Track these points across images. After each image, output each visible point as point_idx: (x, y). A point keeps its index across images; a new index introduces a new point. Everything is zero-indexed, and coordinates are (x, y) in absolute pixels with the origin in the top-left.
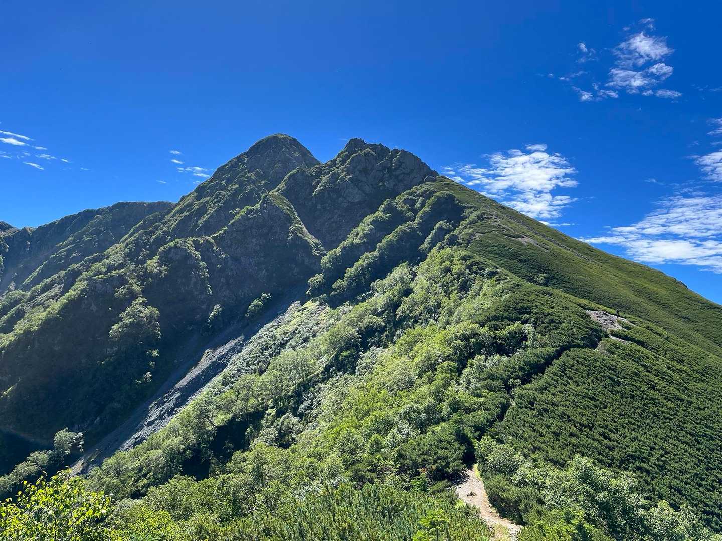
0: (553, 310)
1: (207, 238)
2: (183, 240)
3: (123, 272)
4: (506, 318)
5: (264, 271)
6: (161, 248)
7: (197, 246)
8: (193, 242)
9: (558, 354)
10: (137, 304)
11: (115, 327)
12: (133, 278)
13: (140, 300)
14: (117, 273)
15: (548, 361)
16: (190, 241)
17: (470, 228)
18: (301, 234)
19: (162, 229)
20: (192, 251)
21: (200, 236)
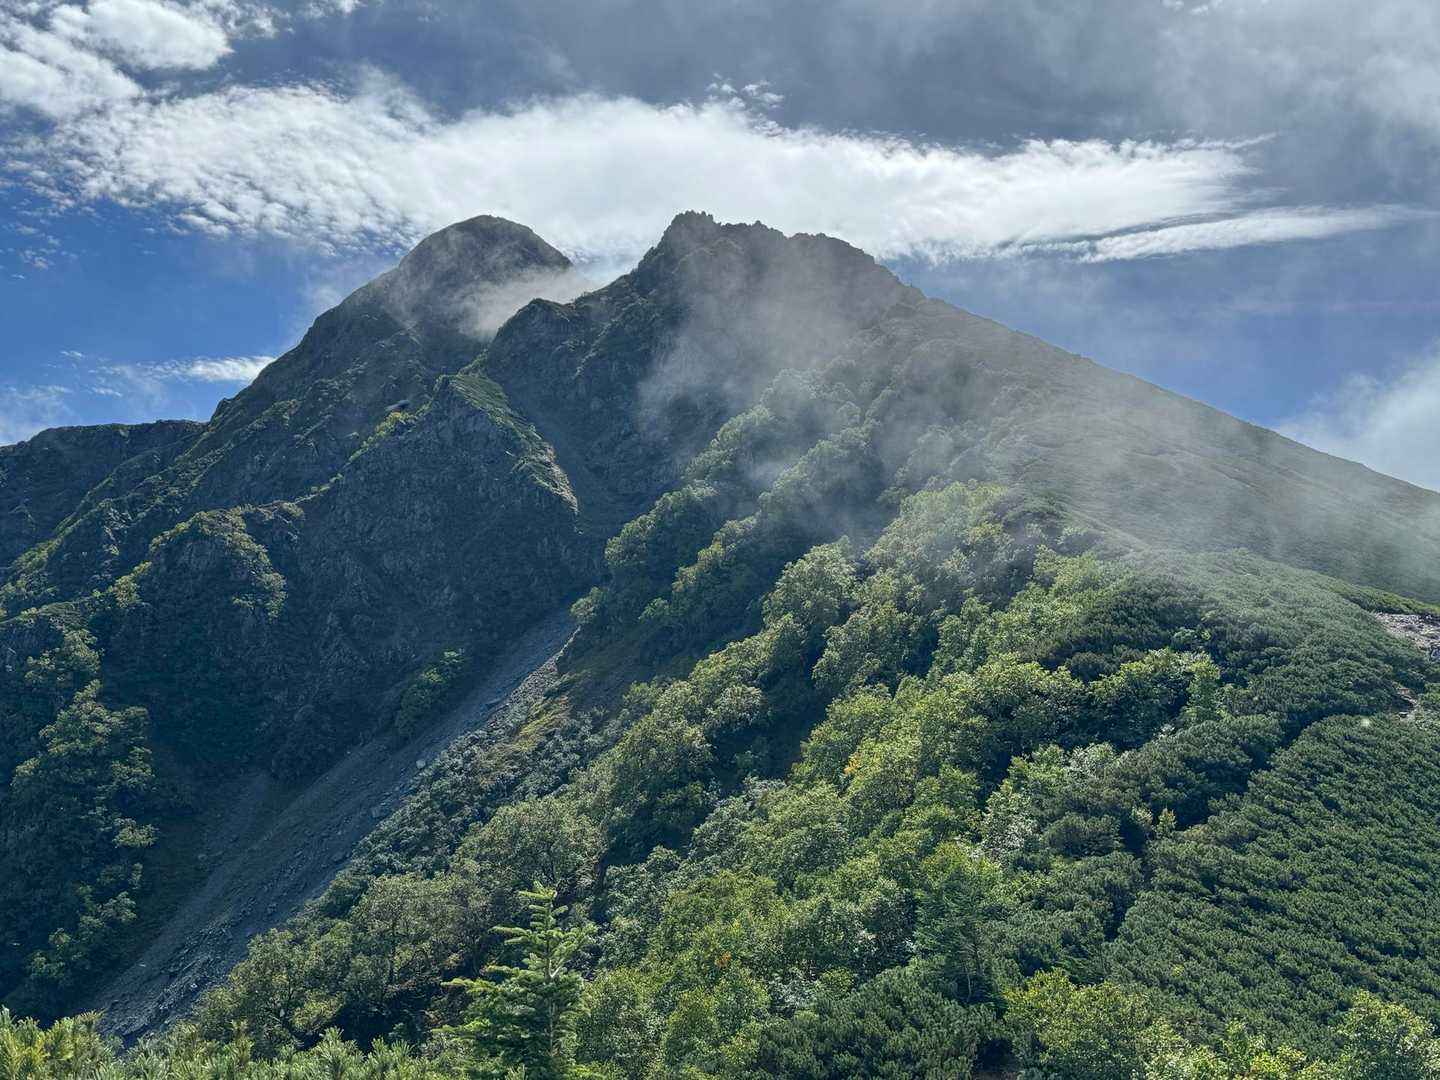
0: (1268, 610)
1: (286, 505)
2: (216, 513)
3: (48, 611)
4: (1123, 641)
5: (446, 591)
6: (155, 540)
7: (257, 529)
8: (246, 517)
9: (1290, 735)
10: (86, 699)
11: (26, 768)
12: (76, 629)
13: (93, 688)
14: (31, 615)
15: (1259, 754)
16: (235, 515)
17: (1016, 432)
18: (547, 480)
19: (166, 493)
20: (245, 542)
21: (265, 500)
